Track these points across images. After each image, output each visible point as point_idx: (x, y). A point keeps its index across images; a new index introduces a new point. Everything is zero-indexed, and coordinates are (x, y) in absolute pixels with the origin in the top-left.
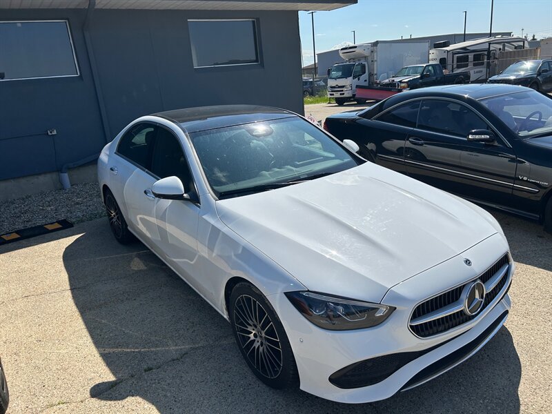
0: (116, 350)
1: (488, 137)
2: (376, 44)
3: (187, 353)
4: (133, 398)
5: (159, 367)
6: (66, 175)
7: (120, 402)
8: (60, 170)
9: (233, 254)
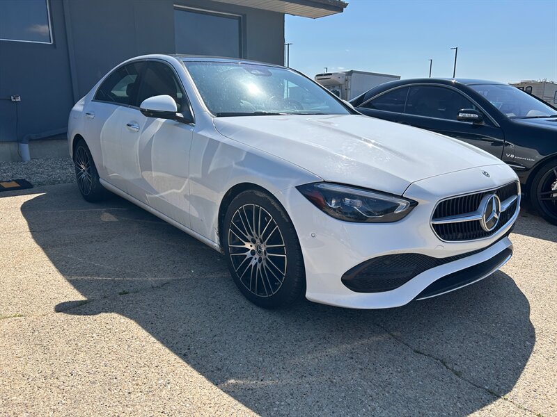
0: (86, 278)
1: (477, 116)
2: (350, 73)
3: (168, 283)
4: (108, 314)
5: (137, 292)
6: (27, 145)
7: (91, 317)
8: (19, 141)
9: (234, 163)
